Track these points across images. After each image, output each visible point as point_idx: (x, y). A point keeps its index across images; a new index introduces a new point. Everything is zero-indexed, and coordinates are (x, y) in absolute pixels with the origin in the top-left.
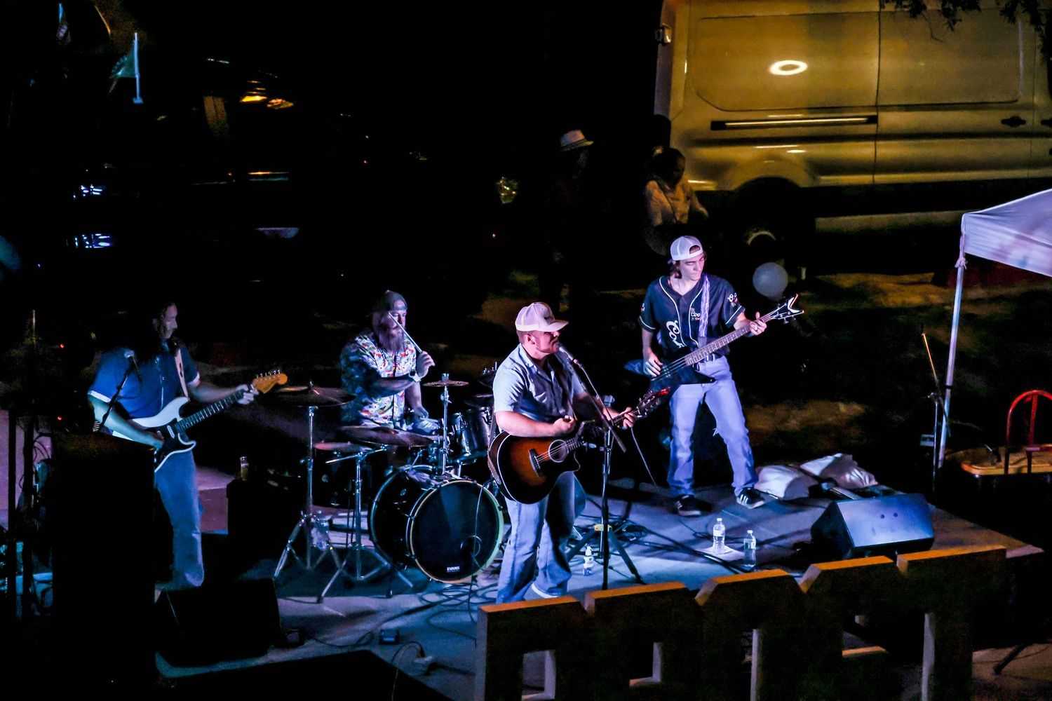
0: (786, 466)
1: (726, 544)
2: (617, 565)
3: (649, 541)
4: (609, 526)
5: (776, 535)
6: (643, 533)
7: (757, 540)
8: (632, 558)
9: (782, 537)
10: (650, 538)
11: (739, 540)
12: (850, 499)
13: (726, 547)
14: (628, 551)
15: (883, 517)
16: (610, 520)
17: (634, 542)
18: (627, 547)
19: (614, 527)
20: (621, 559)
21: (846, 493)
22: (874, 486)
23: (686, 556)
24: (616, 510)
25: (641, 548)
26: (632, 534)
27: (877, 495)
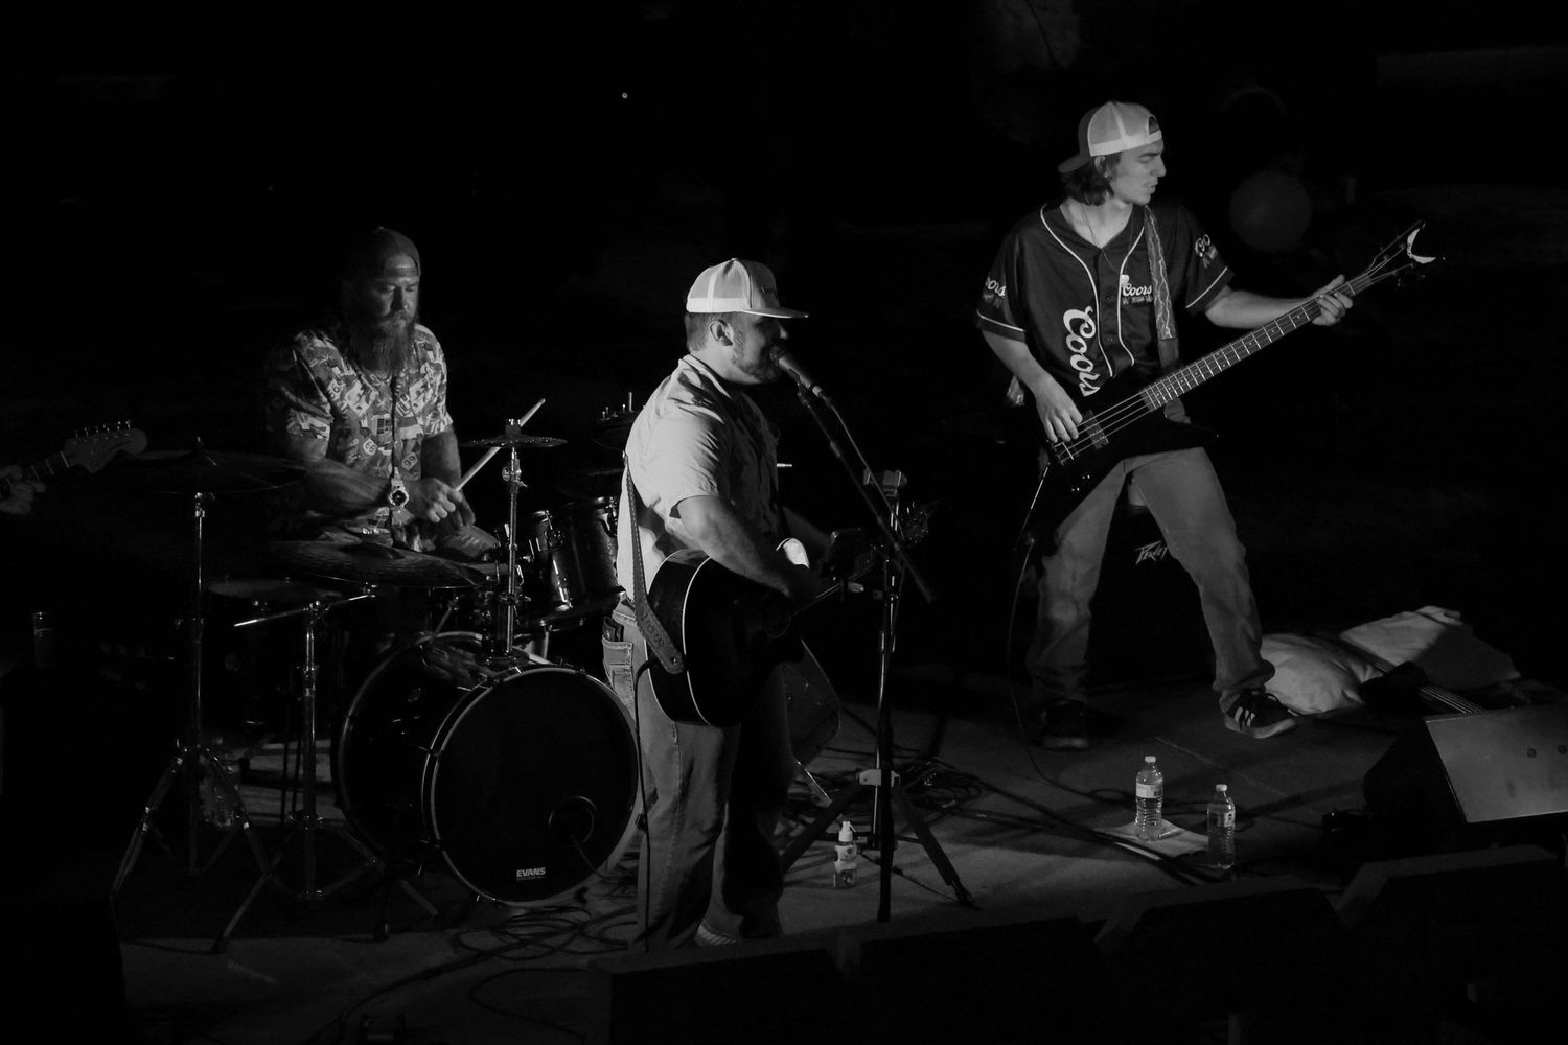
0: (1308, 634)
1: (1165, 815)
2: (914, 865)
3: (986, 808)
4: (894, 775)
5: (1284, 795)
6: (973, 792)
7: (1237, 807)
8: (947, 848)
9: (1295, 801)
10: (990, 802)
11: (1198, 807)
12: (1453, 712)
13: (1167, 824)
14: (938, 833)
15: (1532, 753)
16: (897, 761)
17: (951, 812)
18: (936, 821)
19: (905, 778)
20: (920, 852)
21: (1447, 699)
22: (1514, 682)
23: (1073, 844)
24: (910, 735)
25: (969, 825)
26: (948, 793)
27: (1519, 704)
